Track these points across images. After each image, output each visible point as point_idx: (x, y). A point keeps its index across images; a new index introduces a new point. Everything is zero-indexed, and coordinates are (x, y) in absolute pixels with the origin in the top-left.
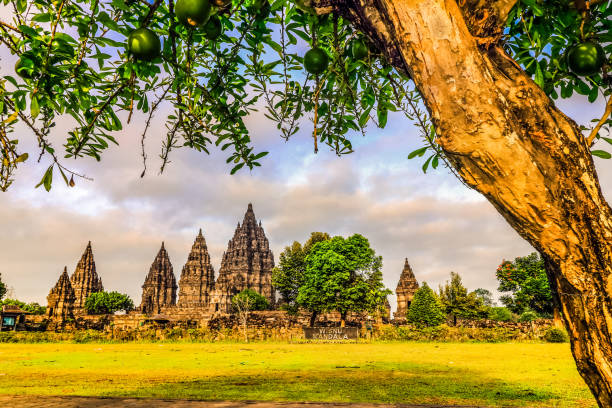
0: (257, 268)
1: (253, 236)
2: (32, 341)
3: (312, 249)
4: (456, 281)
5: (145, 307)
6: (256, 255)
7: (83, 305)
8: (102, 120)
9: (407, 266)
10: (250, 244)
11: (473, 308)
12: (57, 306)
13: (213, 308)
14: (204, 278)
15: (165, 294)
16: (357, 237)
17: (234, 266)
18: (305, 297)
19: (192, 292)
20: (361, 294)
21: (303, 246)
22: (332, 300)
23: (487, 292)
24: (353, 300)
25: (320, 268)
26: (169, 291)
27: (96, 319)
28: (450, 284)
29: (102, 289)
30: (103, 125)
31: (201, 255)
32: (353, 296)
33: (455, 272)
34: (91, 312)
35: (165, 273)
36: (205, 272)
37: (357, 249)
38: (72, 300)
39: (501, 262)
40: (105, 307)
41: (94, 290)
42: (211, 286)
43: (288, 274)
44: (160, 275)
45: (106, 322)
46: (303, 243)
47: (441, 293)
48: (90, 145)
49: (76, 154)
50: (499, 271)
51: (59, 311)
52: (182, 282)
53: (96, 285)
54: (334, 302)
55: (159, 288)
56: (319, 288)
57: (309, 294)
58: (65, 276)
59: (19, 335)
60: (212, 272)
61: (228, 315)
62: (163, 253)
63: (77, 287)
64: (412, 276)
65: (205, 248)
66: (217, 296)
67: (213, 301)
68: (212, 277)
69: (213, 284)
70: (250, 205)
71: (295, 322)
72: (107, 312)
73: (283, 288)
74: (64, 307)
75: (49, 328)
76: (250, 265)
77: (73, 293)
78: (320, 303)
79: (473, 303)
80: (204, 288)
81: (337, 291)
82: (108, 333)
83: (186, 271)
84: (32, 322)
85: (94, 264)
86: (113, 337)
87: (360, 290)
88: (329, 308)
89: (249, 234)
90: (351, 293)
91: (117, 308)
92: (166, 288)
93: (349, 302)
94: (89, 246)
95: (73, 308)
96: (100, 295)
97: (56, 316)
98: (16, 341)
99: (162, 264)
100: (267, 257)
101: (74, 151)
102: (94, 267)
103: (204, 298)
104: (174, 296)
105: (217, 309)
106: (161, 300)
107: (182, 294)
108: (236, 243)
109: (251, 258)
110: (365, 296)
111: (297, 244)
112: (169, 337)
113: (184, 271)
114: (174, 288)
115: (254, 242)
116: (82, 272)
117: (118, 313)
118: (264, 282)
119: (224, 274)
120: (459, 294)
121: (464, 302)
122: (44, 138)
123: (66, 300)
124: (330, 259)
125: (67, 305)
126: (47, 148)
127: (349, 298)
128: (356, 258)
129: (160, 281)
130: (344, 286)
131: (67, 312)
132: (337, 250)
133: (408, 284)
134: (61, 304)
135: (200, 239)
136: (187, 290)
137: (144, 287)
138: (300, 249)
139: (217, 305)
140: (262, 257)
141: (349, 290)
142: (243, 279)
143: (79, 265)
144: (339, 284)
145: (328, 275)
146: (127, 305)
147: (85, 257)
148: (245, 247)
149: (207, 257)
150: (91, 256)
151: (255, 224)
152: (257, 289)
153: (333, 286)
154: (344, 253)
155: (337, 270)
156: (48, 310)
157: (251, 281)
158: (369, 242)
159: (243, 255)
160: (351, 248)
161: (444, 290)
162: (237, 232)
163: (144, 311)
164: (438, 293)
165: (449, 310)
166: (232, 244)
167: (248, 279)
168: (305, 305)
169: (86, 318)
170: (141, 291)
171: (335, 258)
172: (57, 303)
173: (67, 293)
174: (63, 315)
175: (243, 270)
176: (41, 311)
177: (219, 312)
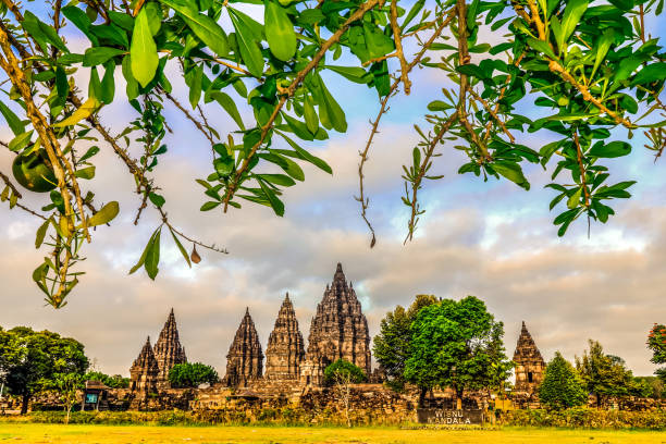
0: (349, 334)
1: (343, 299)
2: (115, 423)
3: (419, 314)
4: (596, 350)
5: (229, 380)
6: (348, 320)
7: (166, 377)
8: (292, 113)
9: (524, 331)
10: (340, 308)
11: (621, 384)
12: (140, 379)
13: (303, 381)
14: (293, 347)
15: (251, 364)
16: (471, 299)
17: (323, 333)
18: (413, 371)
19: (280, 362)
20: (480, 368)
21: (406, 311)
22: (446, 374)
23: (619, 359)
24: (471, 374)
25: (429, 337)
26: (255, 360)
27: (179, 394)
28: (588, 354)
29: (185, 359)
30: (293, 126)
31: (288, 321)
32: (470, 370)
33: (595, 340)
34: (174, 386)
35: (250, 342)
36: (293, 341)
37: (471, 314)
38: (155, 373)
39: (652, 327)
40: (189, 380)
41: (177, 361)
42: (301, 355)
43: (391, 344)
44: (245, 344)
45: (190, 396)
46: (408, 306)
47: (578, 365)
48: (259, 177)
49: (228, 200)
50: (651, 338)
51: (142, 385)
52: (269, 352)
53: (179, 356)
54: (448, 377)
55: (244, 359)
56: (428, 361)
57: (418, 368)
58: (147, 347)
59: (102, 415)
60: (301, 340)
61: (320, 389)
62: (247, 319)
63: (160, 357)
64: (531, 342)
65: (293, 313)
66: (308, 367)
67: (303, 373)
68: (302, 346)
69: (303, 354)
70: (339, 265)
71: (398, 398)
72: (191, 385)
73: (387, 360)
74: (148, 380)
75: (132, 406)
76: (342, 331)
77: (156, 365)
78: (432, 379)
79: (620, 379)
80: (293, 358)
81: (450, 364)
82: (194, 412)
83: (273, 339)
84: (115, 397)
85: (176, 333)
86: (199, 418)
87: (479, 363)
88: (443, 385)
89: (339, 296)
90: (469, 366)
91: (202, 380)
92: (252, 358)
93: (466, 377)
94: (172, 314)
95: (156, 381)
96: (183, 366)
97: (139, 390)
98: (99, 422)
99: (246, 332)
100: (359, 322)
101: (222, 193)
102: (177, 336)
103: (293, 369)
104: (260, 367)
105: (308, 382)
106: (247, 371)
107: (269, 365)
108: (326, 307)
109: (342, 323)
110: (486, 370)
111: (400, 309)
112: (262, 418)
113: (270, 339)
114: (261, 358)
115: (345, 306)
116: (165, 341)
117: (203, 386)
118: (357, 350)
119: (314, 342)
120: (601, 367)
121: (609, 377)
122: (147, 175)
123: (149, 373)
124: (441, 326)
125: (150, 378)
126: (151, 196)
127: (467, 372)
128: (472, 324)
129: (245, 351)
130: (460, 359)
131: (150, 385)
132: (448, 315)
133: (526, 352)
134: (144, 377)
135: (287, 304)
136: (275, 360)
137: (229, 357)
138: (403, 315)
139: (308, 377)
140: (354, 322)
141: (466, 363)
142: (334, 347)
143: (162, 335)
144: (454, 355)
145: (439, 345)
146: (211, 377)
147: (168, 325)
148: (335, 311)
149: (295, 323)
150: (174, 324)
151: (345, 285)
152: (350, 358)
153: (446, 358)
154: (457, 318)
155: (450, 339)
156: (131, 383)
157: (344, 349)
158: (485, 304)
159: (334, 320)
160: (465, 313)
161: (582, 361)
162: (326, 294)
163: (229, 384)
164: (574, 365)
165: (591, 387)
166: (321, 308)
167: (340, 347)
168: (413, 380)
169: (170, 392)
170: (226, 361)
171: (447, 325)
172: (140, 376)
173: (150, 365)
174: (146, 388)
175: (334, 337)
176: (124, 384)
177: (310, 386)
